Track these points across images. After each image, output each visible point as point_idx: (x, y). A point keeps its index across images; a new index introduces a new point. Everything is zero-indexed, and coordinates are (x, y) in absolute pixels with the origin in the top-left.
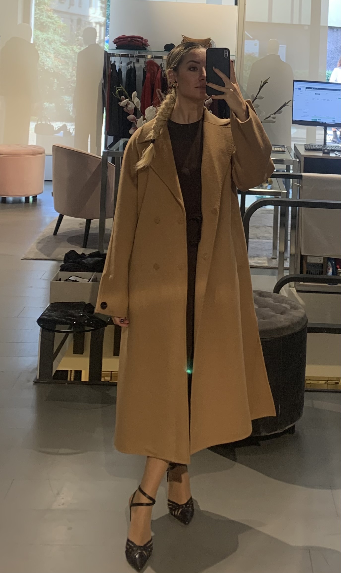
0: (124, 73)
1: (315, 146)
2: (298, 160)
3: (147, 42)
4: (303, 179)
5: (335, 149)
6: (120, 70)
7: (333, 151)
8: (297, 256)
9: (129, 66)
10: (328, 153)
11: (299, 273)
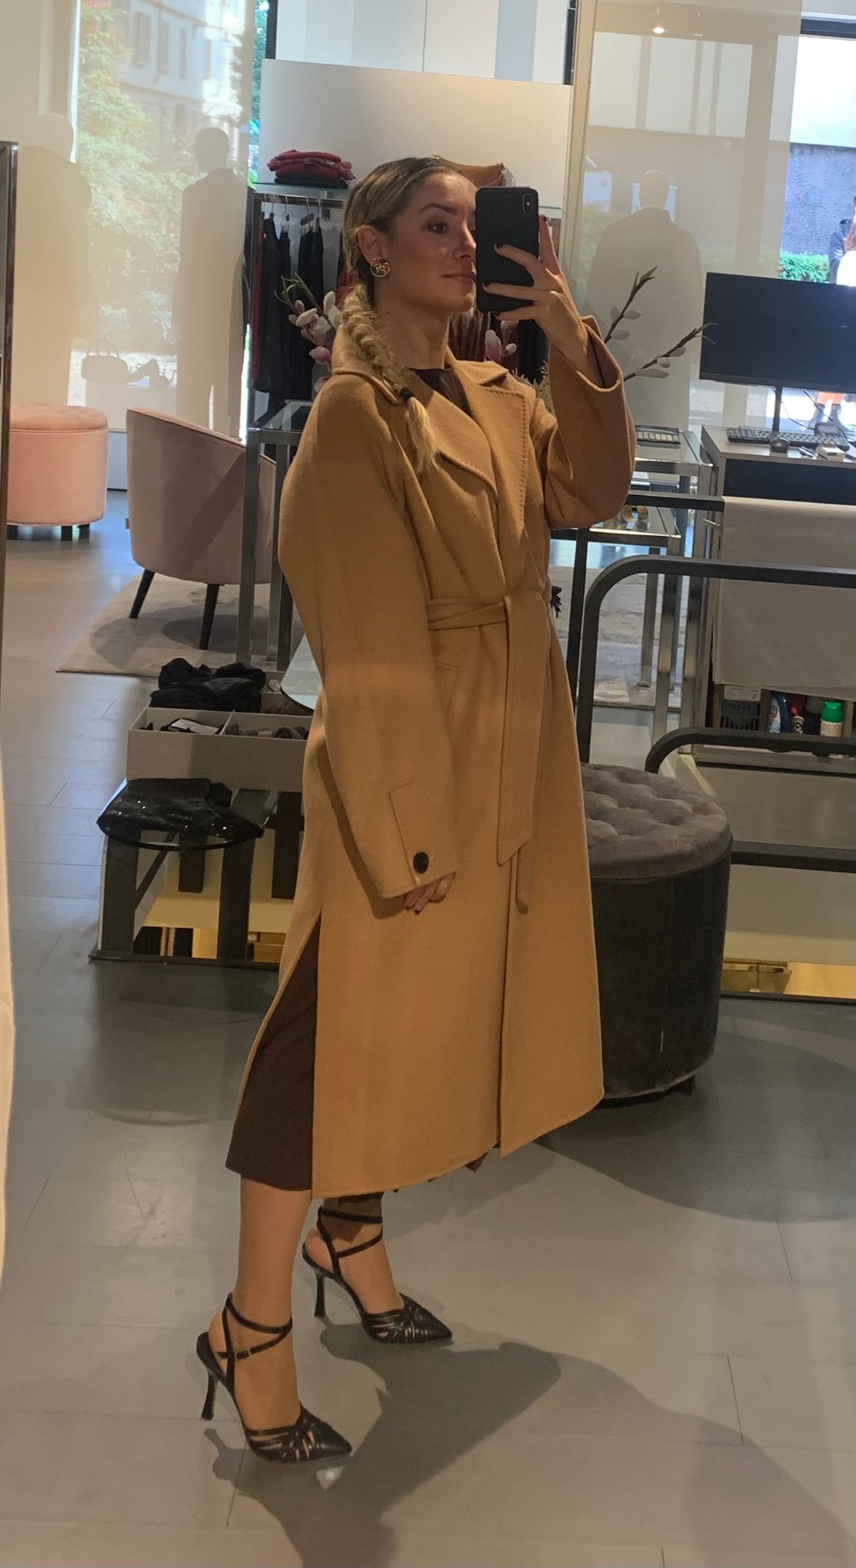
0: (294, 243)
1: (753, 432)
2: (711, 465)
3: (350, 168)
4: (725, 510)
5: (801, 440)
6: (284, 235)
7: (796, 445)
8: (701, 684)
9: (307, 226)
10: (784, 450)
11: (704, 725)
